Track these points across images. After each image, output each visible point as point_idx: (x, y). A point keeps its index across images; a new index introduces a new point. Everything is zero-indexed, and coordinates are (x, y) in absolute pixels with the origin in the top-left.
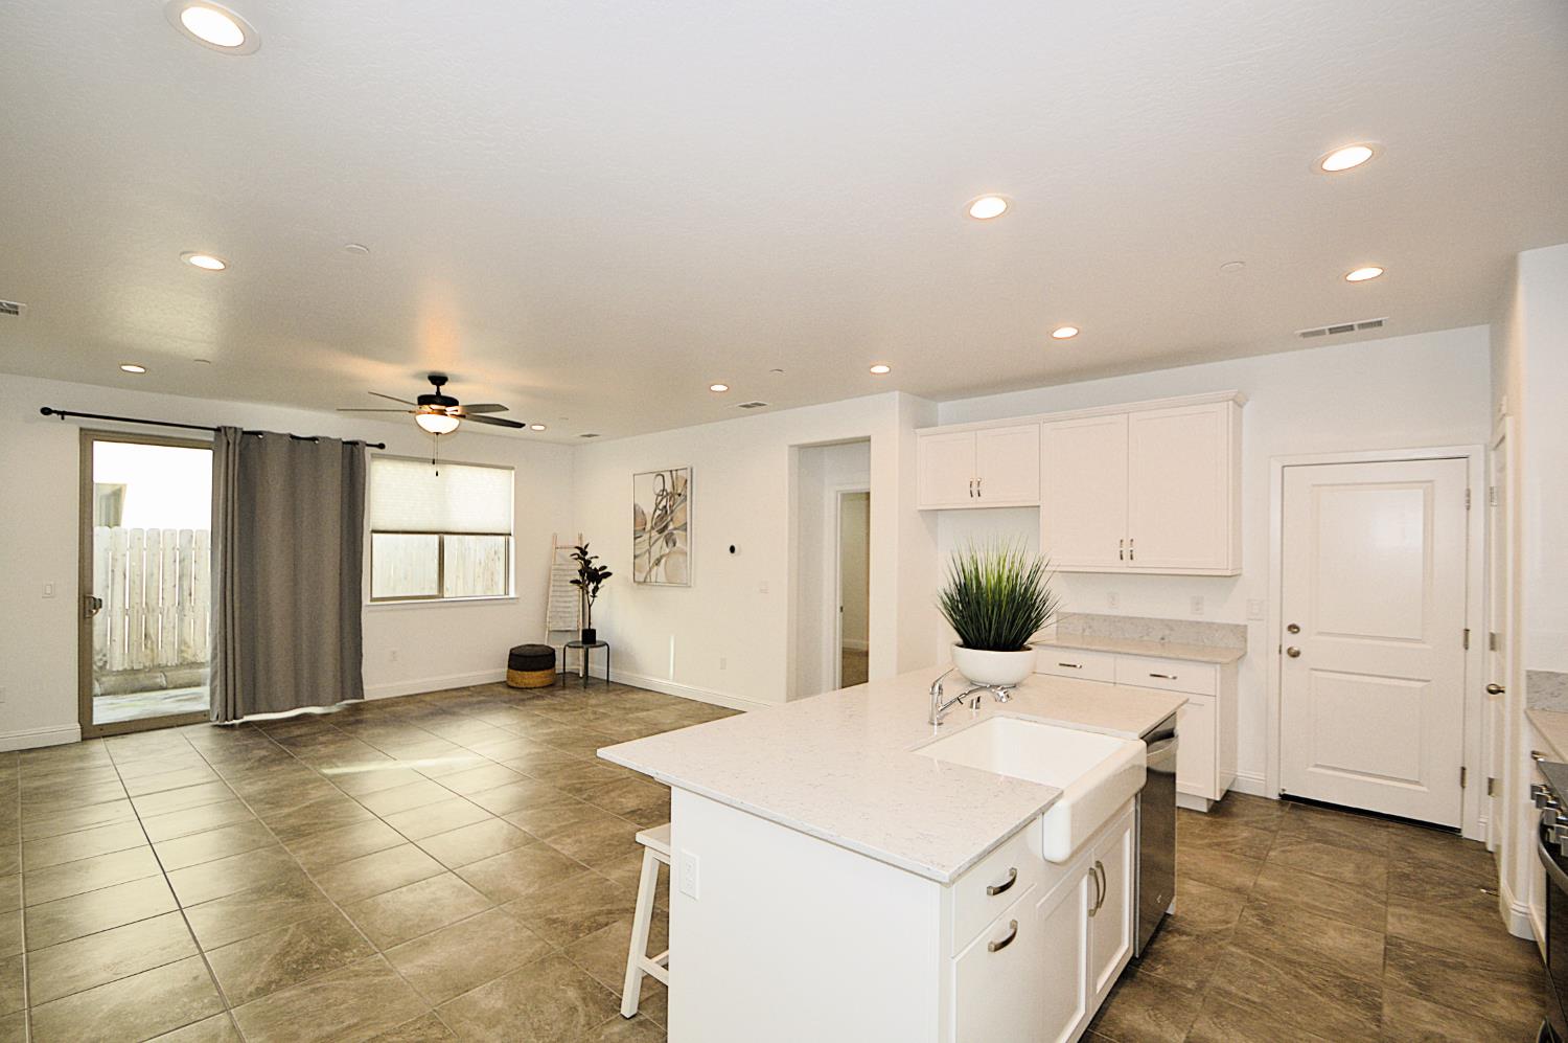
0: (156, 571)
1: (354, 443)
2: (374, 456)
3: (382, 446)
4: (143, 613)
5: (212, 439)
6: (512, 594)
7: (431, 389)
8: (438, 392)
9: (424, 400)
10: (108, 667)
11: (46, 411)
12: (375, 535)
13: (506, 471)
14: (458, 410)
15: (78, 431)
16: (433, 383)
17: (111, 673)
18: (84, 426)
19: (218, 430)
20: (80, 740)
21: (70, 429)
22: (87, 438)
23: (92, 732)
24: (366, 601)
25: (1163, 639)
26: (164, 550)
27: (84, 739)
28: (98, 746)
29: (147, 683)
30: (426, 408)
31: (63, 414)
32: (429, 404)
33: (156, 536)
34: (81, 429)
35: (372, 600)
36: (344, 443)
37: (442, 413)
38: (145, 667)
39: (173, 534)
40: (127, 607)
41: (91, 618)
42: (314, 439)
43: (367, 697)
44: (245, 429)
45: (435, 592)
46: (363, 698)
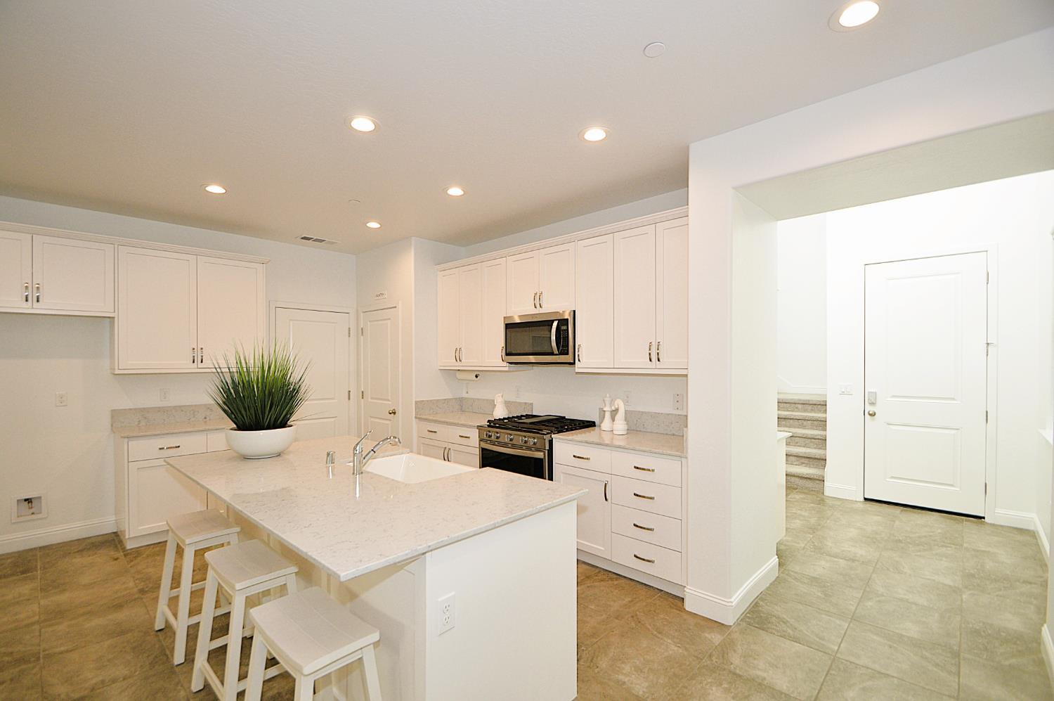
25: (205, 418)
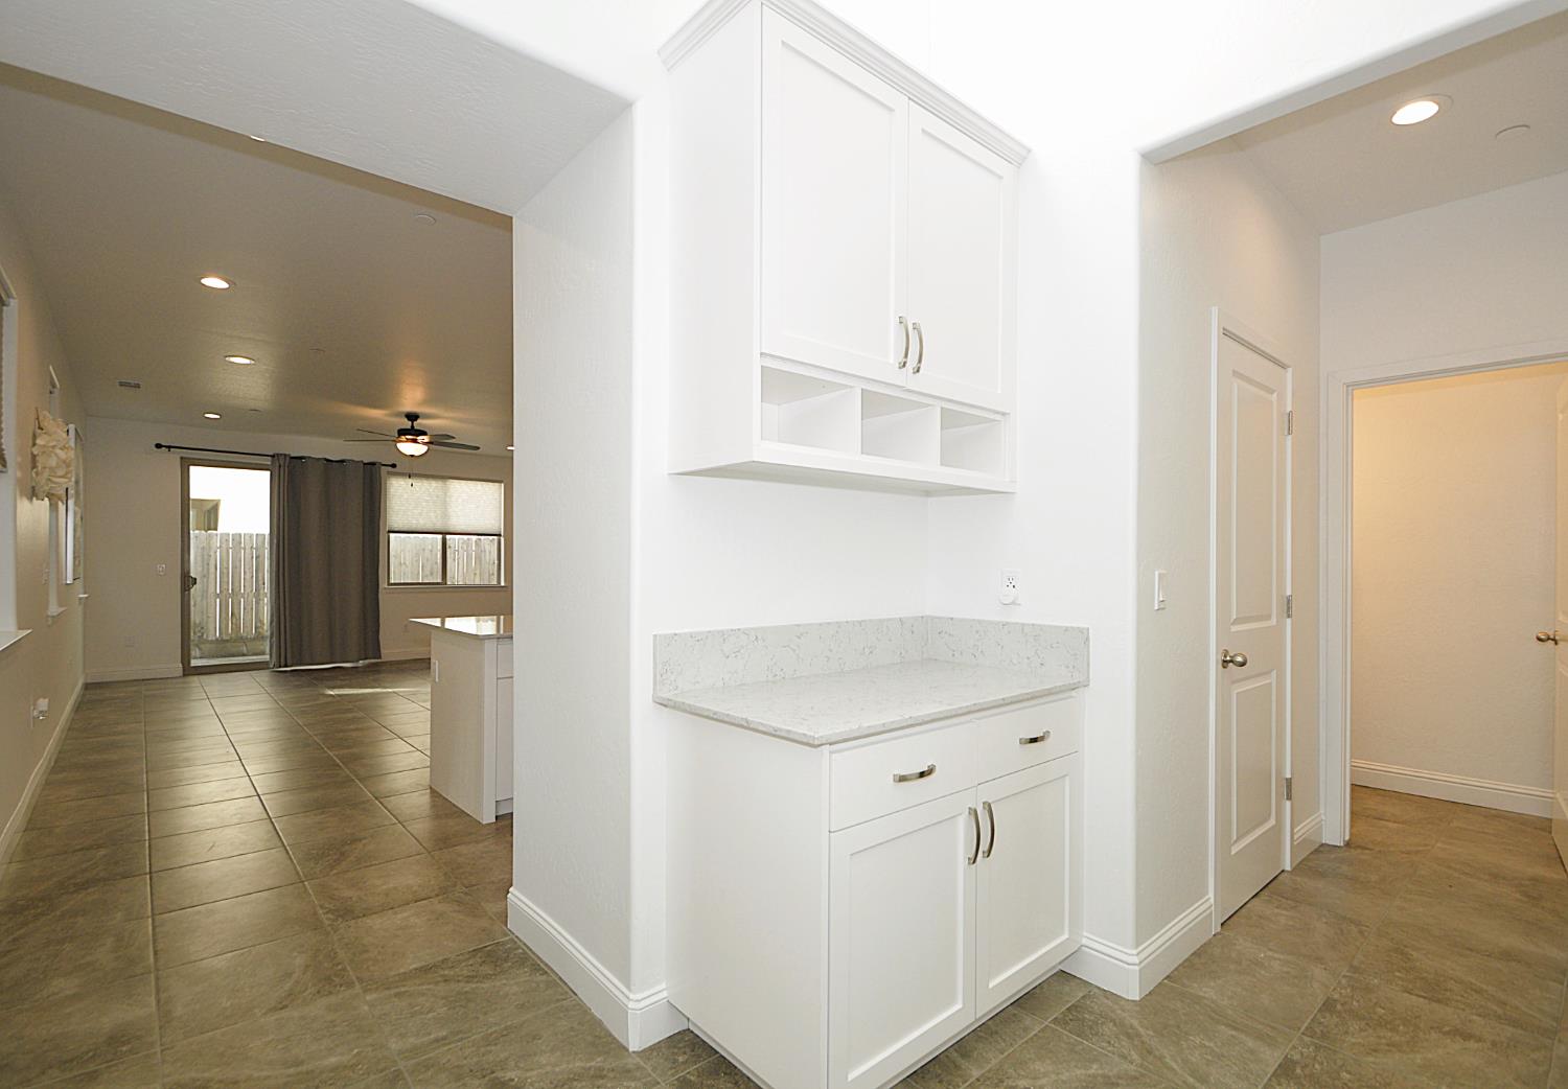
0: (238, 564)
1: (373, 464)
2: (389, 473)
3: (394, 466)
4: (230, 595)
5: (269, 463)
6: (503, 584)
7: (407, 424)
8: (412, 426)
9: (402, 432)
10: (205, 636)
11: (159, 446)
12: (392, 535)
13: (497, 484)
14: (426, 439)
15: (179, 460)
16: (409, 420)
17: (207, 641)
18: (184, 456)
19: (273, 456)
20: (181, 674)
21: (174, 458)
22: (186, 465)
23: (189, 671)
24: (383, 585)
26: (245, 549)
27: (184, 675)
28: (195, 680)
29: (234, 650)
30: (403, 438)
31: (169, 447)
32: (405, 435)
33: (237, 538)
34: (182, 458)
35: (389, 584)
36: (365, 464)
37: (415, 441)
38: (231, 638)
39: (251, 536)
40: (218, 591)
41: (189, 590)
42: (342, 461)
43: (384, 659)
44: (293, 455)
45: (439, 580)
46: (380, 657)
